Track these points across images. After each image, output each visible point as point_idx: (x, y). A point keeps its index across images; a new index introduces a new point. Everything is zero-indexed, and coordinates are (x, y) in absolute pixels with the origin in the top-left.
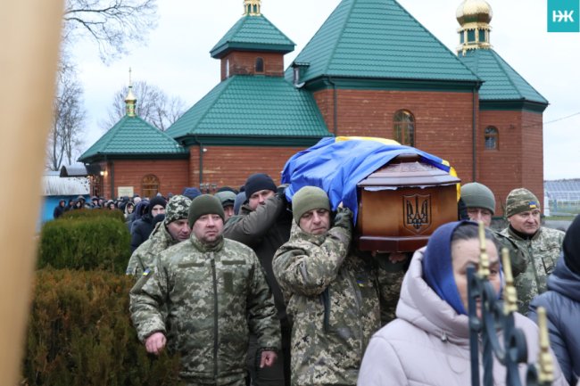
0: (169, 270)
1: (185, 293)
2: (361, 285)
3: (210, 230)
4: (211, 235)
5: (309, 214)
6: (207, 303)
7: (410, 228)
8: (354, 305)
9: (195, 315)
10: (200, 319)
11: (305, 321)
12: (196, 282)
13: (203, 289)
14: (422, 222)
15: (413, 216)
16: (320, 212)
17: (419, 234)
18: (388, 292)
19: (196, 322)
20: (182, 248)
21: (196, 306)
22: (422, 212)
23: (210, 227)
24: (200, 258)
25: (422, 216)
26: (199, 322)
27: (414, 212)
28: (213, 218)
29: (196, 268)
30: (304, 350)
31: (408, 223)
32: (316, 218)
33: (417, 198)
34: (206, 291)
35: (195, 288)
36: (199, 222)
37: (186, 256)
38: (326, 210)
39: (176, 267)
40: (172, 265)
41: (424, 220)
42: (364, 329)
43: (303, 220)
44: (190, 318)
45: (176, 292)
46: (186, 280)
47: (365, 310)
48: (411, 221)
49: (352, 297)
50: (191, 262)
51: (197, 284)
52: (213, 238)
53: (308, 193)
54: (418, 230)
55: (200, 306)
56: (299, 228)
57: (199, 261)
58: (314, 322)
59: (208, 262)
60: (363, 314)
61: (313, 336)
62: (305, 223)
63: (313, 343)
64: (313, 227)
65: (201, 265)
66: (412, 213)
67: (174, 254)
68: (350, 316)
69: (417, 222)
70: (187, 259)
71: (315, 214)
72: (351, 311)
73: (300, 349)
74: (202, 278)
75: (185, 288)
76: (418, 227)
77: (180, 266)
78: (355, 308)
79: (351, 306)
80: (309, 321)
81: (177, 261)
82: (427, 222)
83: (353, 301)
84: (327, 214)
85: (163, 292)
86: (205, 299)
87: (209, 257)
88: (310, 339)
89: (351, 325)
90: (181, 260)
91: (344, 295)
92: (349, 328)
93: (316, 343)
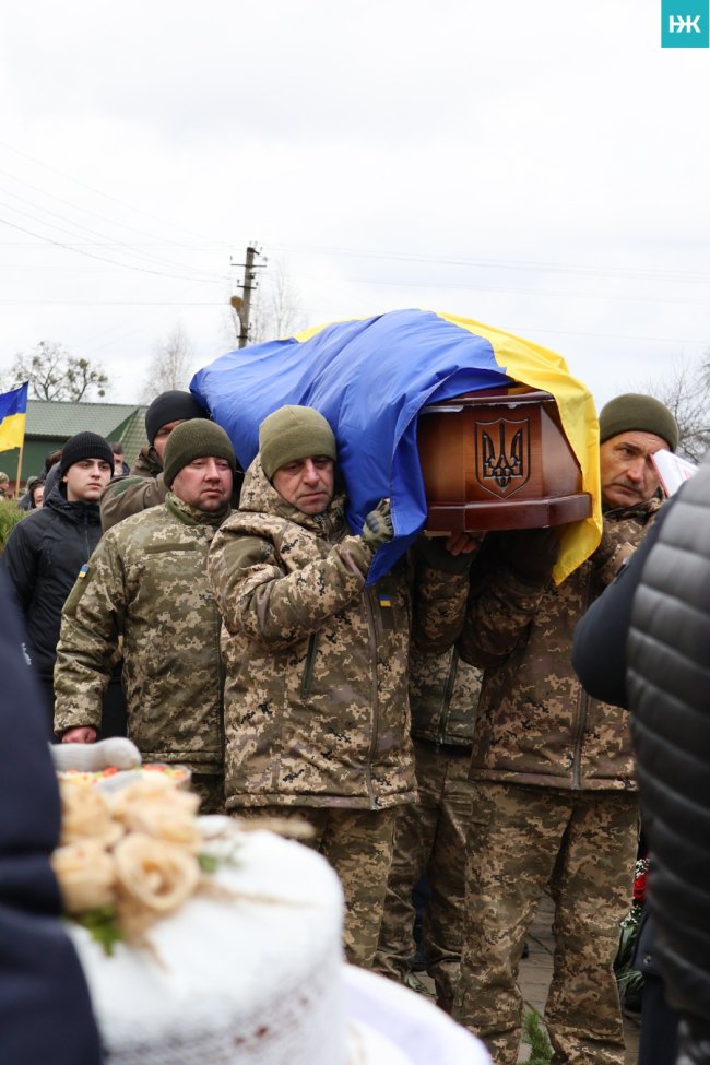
0: (125, 559)
1: (160, 600)
2: (385, 603)
3: (209, 486)
4: (212, 497)
5: (297, 465)
6: (204, 620)
7: (487, 485)
8: (365, 640)
9: (182, 642)
10: (193, 650)
11: (266, 674)
12: (181, 578)
13: (195, 592)
14: (512, 472)
15: (494, 462)
16: (319, 461)
17: (505, 497)
18: (438, 620)
19: (184, 656)
20: (148, 517)
21: (184, 625)
22: (513, 454)
23: (210, 481)
24: (187, 534)
25: (512, 461)
26: (190, 656)
27: (497, 455)
28: (217, 464)
29: (181, 553)
30: (261, 728)
31: (485, 475)
32: (311, 473)
33: (502, 426)
34: (202, 597)
35: (179, 590)
36: (188, 470)
37: (161, 530)
38: (328, 459)
39: (141, 552)
40: (132, 551)
41: (516, 469)
42: (379, 688)
43: (284, 475)
44: (172, 649)
45: (142, 600)
46: (162, 577)
47: (386, 652)
48: (490, 470)
49: (364, 626)
50: (171, 542)
51: (184, 583)
52: (215, 503)
53: (294, 424)
54: (503, 490)
55: (192, 625)
56: (272, 490)
57: (185, 540)
58: (284, 677)
59: (202, 541)
60: (380, 660)
61: (280, 703)
62: (287, 480)
63: (279, 716)
64: (303, 489)
65: (190, 547)
66: (493, 456)
67: (134, 528)
68: (357, 661)
69: (503, 473)
70: (161, 536)
71: (310, 465)
72: (358, 652)
73: (253, 724)
74: (191, 570)
75: (161, 593)
76: (503, 485)
77: (148, 550)
78: (368, 647)
79: (359, 642)
80: (274, 673)
81: (141, 541)
82: (521, 473)
83: (365, 633)
84: (329, 467)
85: (118, 604)
86: (200, 611)
87: (203, 533)
88: (273, 708)
89: (359, 678)
90: (149, 539)
91: (348, 622)
92: (355, 683)
93: (285, 715)
